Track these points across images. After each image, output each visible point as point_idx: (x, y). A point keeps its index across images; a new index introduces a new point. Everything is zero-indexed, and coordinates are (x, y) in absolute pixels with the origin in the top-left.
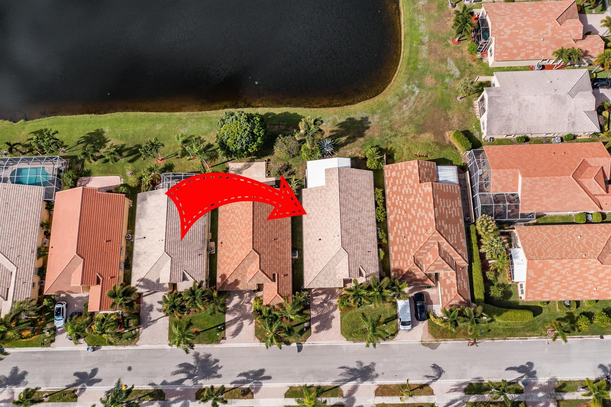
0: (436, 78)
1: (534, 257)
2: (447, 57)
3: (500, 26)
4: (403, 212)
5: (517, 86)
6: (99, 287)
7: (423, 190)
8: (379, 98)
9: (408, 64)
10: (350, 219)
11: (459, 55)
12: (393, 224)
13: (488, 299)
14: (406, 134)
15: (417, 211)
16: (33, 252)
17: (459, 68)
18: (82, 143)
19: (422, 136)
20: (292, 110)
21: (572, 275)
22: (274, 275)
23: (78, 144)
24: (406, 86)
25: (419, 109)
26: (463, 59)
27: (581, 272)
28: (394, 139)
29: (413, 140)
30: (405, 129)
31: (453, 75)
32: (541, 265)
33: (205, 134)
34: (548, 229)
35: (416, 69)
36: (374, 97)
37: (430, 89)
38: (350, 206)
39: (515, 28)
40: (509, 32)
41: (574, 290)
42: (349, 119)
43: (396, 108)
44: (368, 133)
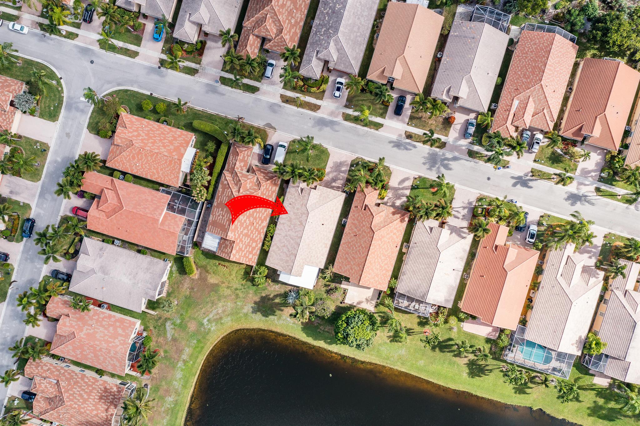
0: (186, 326)
1: (176, 160)
2: (170, 342)
3: (121, 348)
4: (255, 224)
5: (130, 293)
6: (497, 243)
7: (235, 235)
8: (237, 326)
9: (202, 348)
10: (296, 232)
11: (161, 340)
12: (265, 219)
13: (219, 144)
14: (228, 287)
15: (245, 221)
16: (543, 287)
17: (165, 328)
18: (487, 370)
19: (217, 282)
20: (310, 340)
21: (155, 140)
22: (365, 210)
23: (491, 370)
24: (212, 329)
25: (210, 305)
26: (159, 335)
27: (148, 140)
28: (239, 287)
29: (224, 281)
30: (228, 292)
31: (172, 324)
32: (174, 154)
33: (386, 343)
34: (157, 178)
35: (199, 341)
36: (240, 329)
37: (195, 319)
38: (292, 242)
39: (111, 342)
40: (116, 341)
41: (157, 130)
42: (267, 317)
43: (226, 313)
44: (257, 299)
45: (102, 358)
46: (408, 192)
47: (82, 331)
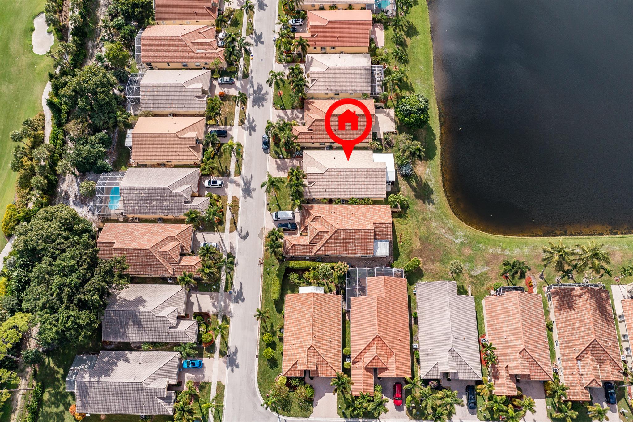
0: (470, 256)
1: (315, 298)
2: (490, 267)
3: (515, 299)
4: (353, 213)
5: (459, 309)
6: (310, 36)
7: (368, 224)
8: (451, 214)
9: (482, 238)
10: (348, 176)
11: (492, 276)
12: (345, 207)
13: (289, 270)
14: (419, 229)
15: (352, 220)
16: (333, 2)
17: (480, 275)
18: (409, 24)
19: (418, 240)
20: (438, 152)
21: (302, 327)
22: (312, 130)
23: (408, 22)
24: (462, 234)
25: (441, 241)
26: (488, 279)
27: (303, 334)
28: (414, 220)
29: (414, 233)
30: (423, 229)
31: (473, 270)
32: (309, 303)
34: (338, 319)
35: (478, 243)
36: (453, 211)
37: (460, 251)
38: (358, 177)
39: (513, 312)
40: (509, 307)
41: (291, 330)
42: (432, 191)
43: (443, 225)
44: (420, 202)
45: (534, 319)
46: (289, 111)
47: (515, 345)
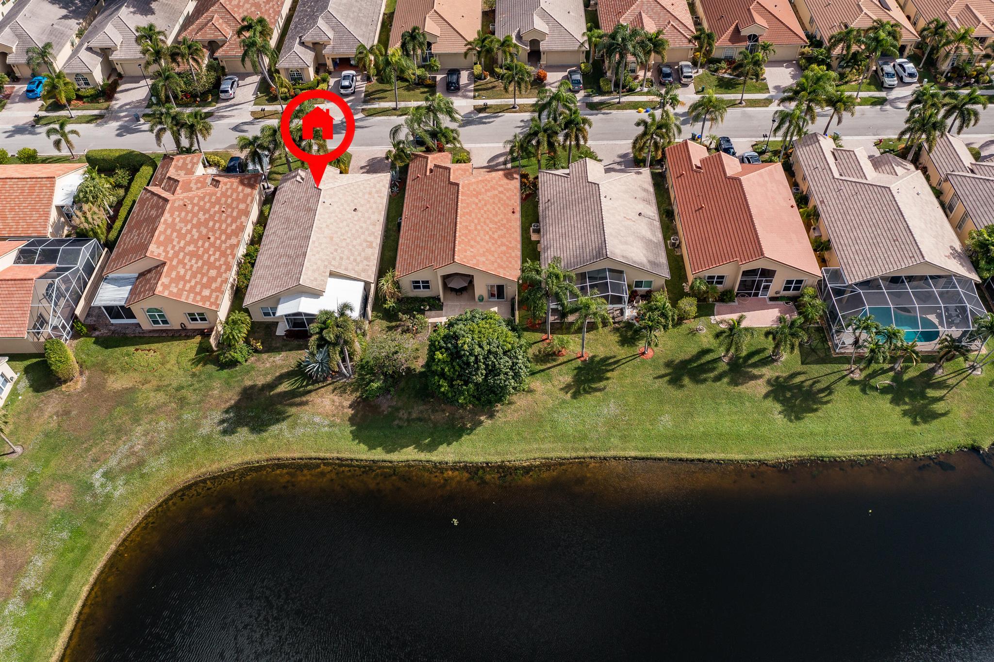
0: (42, 501)
1: (44, 182)
7: (165, 251)
8: (185, 475)
14: (158, 389)
15: (189, 232)
18: (822, 391)
19: (130, 385)
20: (378, 454)
22: (431, 172)
23: (828, 388)
24: (117, 494)
25: (112, 437)
28: (185, 380)
29: (149, 377)
35: (77, 532)
37: (68, 478)
42: (263, 431)
43: (157, 447)
44: (232, 397)
